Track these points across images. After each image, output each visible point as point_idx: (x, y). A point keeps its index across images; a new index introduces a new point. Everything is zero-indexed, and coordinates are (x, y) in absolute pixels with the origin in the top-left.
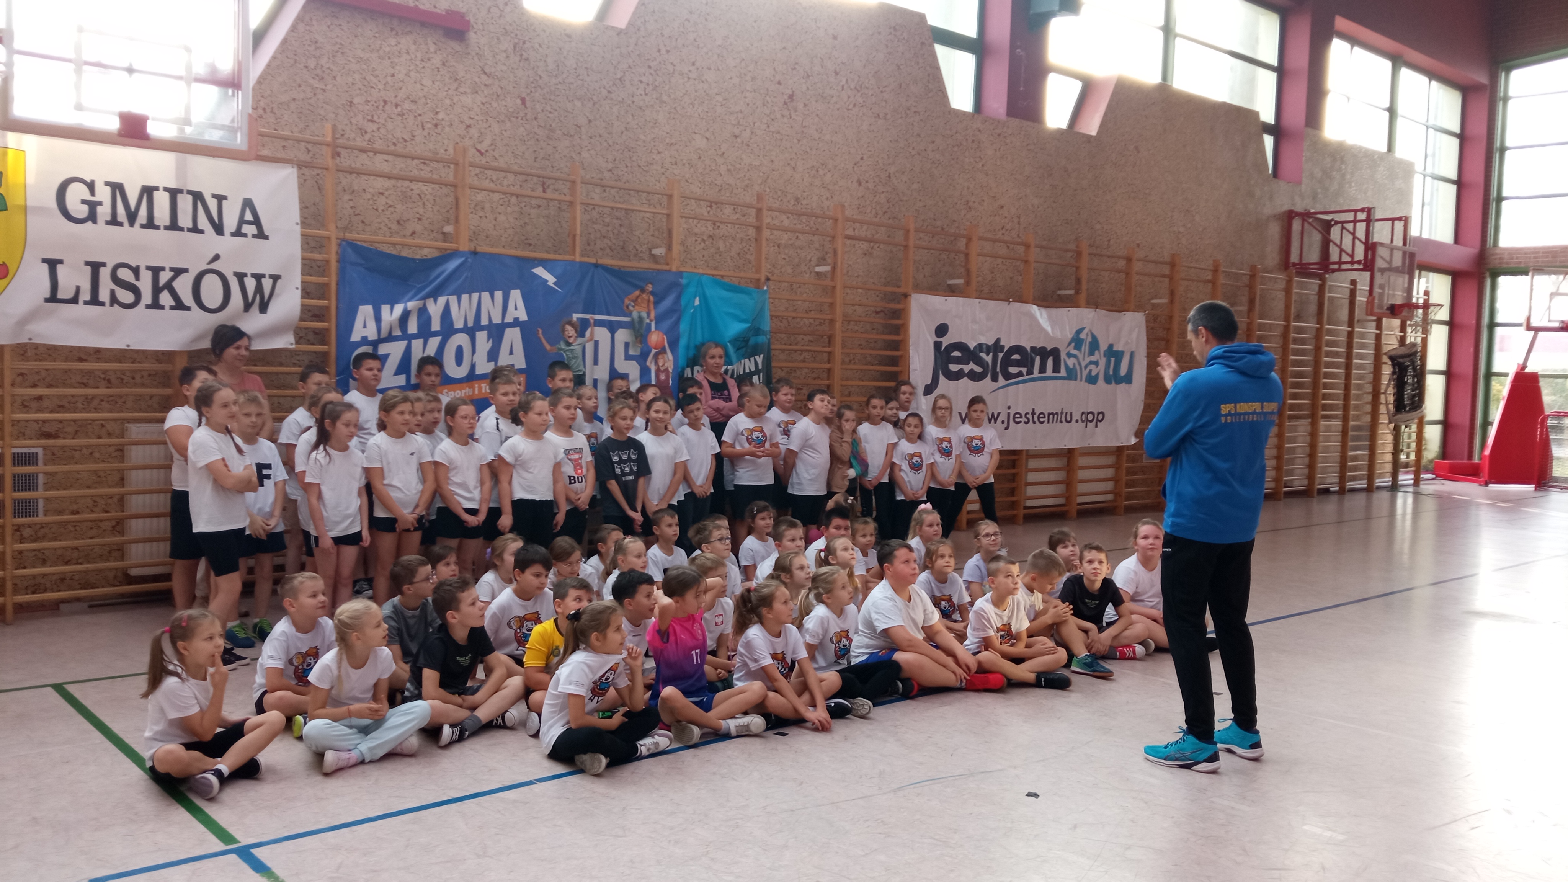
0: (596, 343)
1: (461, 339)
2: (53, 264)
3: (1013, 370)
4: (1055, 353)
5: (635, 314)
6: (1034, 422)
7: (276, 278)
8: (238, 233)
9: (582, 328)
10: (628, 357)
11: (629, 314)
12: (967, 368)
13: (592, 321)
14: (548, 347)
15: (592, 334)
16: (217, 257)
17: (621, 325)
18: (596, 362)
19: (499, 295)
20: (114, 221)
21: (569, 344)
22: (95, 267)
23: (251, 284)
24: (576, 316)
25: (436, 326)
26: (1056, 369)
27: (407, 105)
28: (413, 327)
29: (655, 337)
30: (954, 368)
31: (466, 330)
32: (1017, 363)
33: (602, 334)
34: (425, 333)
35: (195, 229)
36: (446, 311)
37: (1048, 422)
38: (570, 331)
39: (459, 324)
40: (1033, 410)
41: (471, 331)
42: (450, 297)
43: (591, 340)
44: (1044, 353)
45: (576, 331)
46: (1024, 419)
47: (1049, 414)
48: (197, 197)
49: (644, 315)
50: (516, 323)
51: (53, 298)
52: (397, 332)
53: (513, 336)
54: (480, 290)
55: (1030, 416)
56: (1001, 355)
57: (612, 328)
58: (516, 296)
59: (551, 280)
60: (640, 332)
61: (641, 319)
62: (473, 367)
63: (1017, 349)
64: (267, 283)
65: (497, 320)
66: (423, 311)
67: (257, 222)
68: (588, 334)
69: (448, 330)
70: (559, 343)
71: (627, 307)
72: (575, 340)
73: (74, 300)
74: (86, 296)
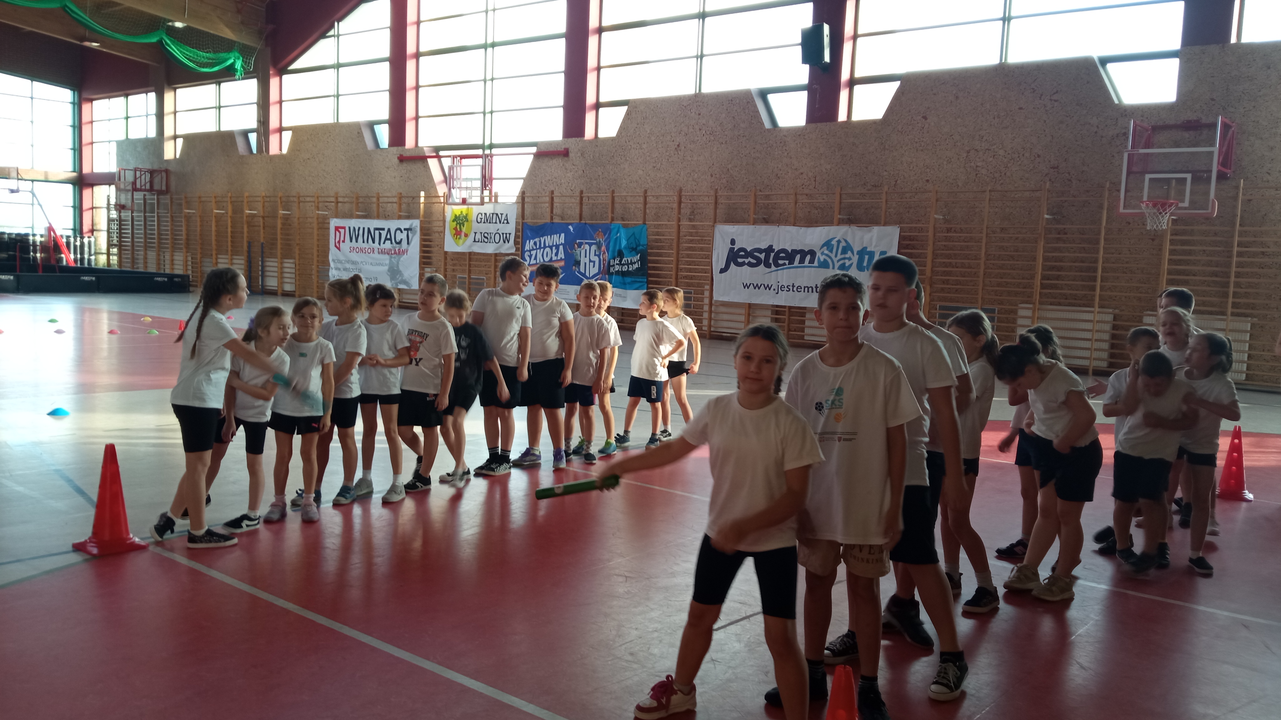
0: (586, 250)
1: (548, 249)
2: (475, 233)
3: (780, 262)
4: (812, 253)
5: (598, 240)
6: (793, 291)
7: (510, 234)
8: (503, 223)
9: (580, 245)
10: (595, 255)
12: (747, 261)
13: (584, 242)
14: (570, 252)
15: (584, 247)
16: (498, 230)
17: (592, 244)
18: (586, 257)
19: (558, 235)
20: (484, 223)
21: (576, 250)
22: (481, 233)
23: (505, 235)
24: (578, 241)
25: (542, 246)
26: (812, 261)
27: (554, 180)
28: (538, 247)
29: (603, 248)
30: (740, 260)
31: (549, 246)
32: (783, 258)
33: (587, 247)
34: (540, 248)
35: (496, 223)
36: (545, 241)
37: (804, 291)
38: (576, 246)
39: (547, 245)
40: (793, 284)
41: (551, 247)
42: (546, 237)
43: (583, 249)
44: (803, 254)
45: (578, 246)
46: (786, 289)
47: (805, 287)
48: (497, 214)
50: (562, 244)
51: (475, 241)
52: (535, 248)
53: (561, 247)
54: (554, 234)
55: (791, 288)
56: (772, 255)
57: (590, 245)
58: (563, 235)
59: (572, 229)
60: (599, 246)
61: (600, 241)
62: (551, 258)
63: (783, 251)
64: (508, 235)
65: (558, 243)
66: (540, 241)
67: (507, 220)
68: (582, 247)
69: (545, 247)
70: (573, 250)
71: (595, 237)
73: (479, 242)
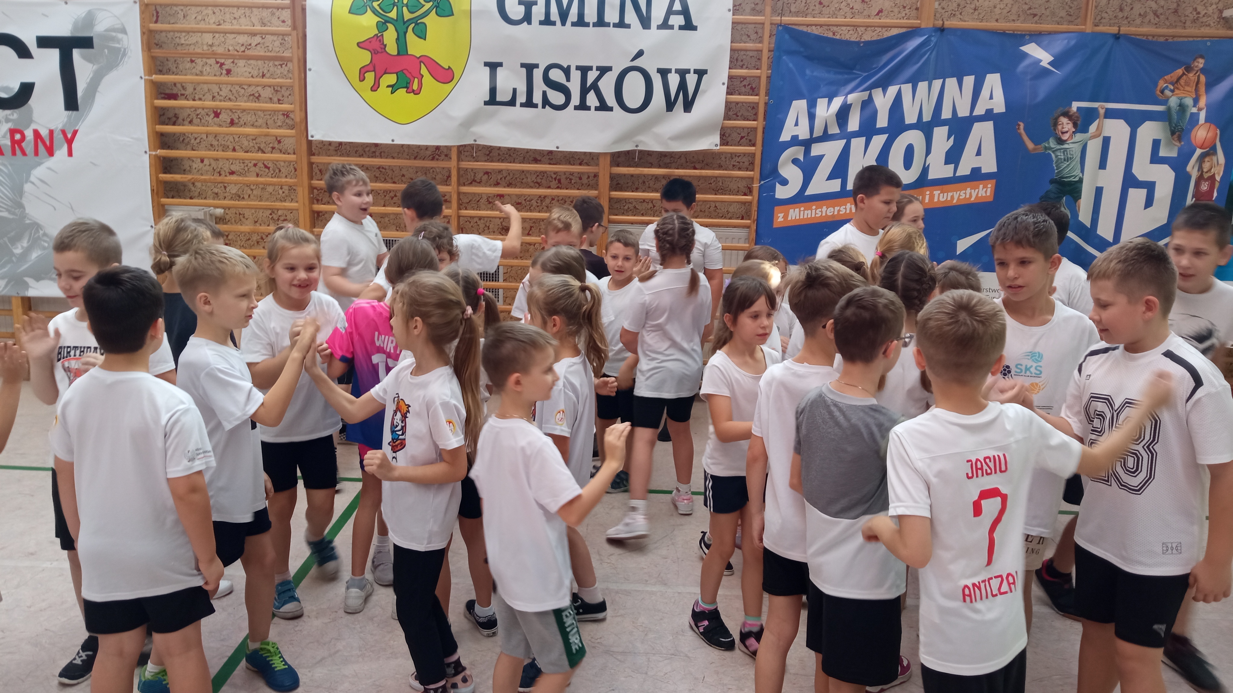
2: (493, 66)
7: (700, 73)
8: (665, 25)
9: (1084, 121)
11: (1165, 102)
13: (1102, 112)
14: (1030, 145)
16: (640, 54)
17: (1145, 116)
19: (969, 81)
20: (547, 21)
21: (1061, 142)
22: (530, 68)
25: (882, 121)
28: (853, 124)
29: (1202, 134)
31: (919, 125)
33: (1116, 128)
34: (868, 130)
35: (621, 24)
36: (897, 104)
38: (1066, 124)
39: (910, 118)
41: (926, 127)
42: (904, 87)
43: (1097, 136)
45: (1075, 125)
49: (1189, 101)
51: (492, 101)
52: (834, 130)
53: (983, 132)
57: (1135, 120)
58: (993, 81)
59: (1045, 58)
60: (1179, 125)
61: (1182, 108)
62: (925, 170)
64: (692, 80)
65: (963, 112)
66: (867, 104)
69: (897, 126)
70: (1047, 140)
71: (1162, 92)
72: (1071, 137)
74: (522, 98)
